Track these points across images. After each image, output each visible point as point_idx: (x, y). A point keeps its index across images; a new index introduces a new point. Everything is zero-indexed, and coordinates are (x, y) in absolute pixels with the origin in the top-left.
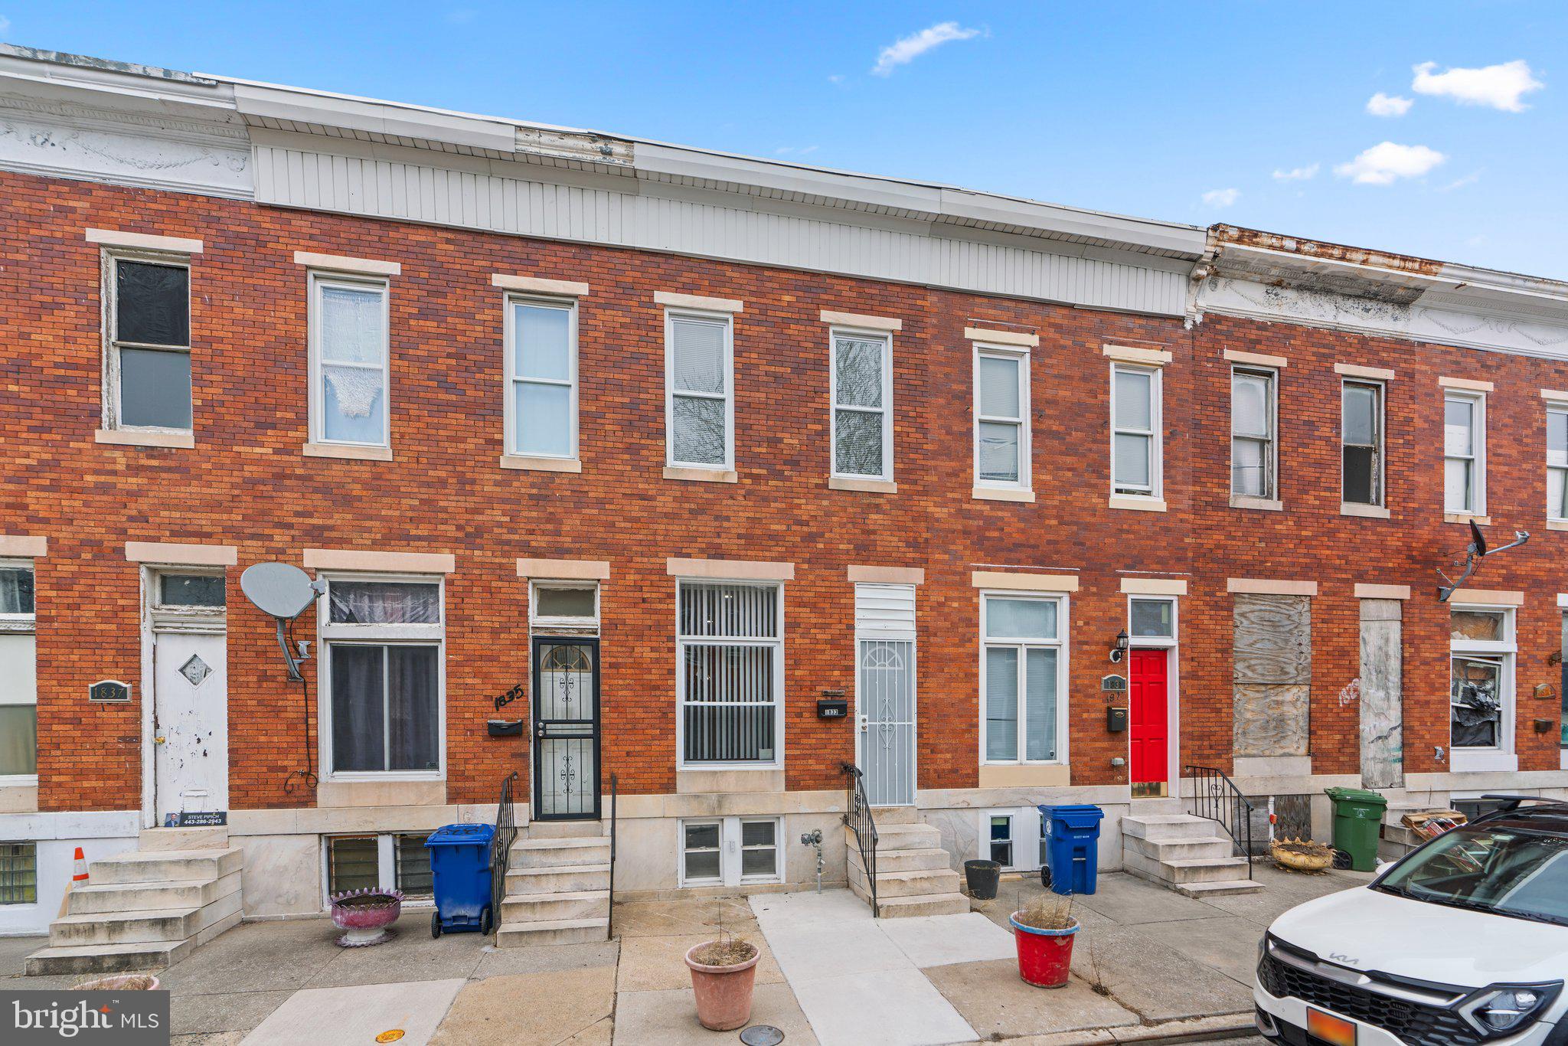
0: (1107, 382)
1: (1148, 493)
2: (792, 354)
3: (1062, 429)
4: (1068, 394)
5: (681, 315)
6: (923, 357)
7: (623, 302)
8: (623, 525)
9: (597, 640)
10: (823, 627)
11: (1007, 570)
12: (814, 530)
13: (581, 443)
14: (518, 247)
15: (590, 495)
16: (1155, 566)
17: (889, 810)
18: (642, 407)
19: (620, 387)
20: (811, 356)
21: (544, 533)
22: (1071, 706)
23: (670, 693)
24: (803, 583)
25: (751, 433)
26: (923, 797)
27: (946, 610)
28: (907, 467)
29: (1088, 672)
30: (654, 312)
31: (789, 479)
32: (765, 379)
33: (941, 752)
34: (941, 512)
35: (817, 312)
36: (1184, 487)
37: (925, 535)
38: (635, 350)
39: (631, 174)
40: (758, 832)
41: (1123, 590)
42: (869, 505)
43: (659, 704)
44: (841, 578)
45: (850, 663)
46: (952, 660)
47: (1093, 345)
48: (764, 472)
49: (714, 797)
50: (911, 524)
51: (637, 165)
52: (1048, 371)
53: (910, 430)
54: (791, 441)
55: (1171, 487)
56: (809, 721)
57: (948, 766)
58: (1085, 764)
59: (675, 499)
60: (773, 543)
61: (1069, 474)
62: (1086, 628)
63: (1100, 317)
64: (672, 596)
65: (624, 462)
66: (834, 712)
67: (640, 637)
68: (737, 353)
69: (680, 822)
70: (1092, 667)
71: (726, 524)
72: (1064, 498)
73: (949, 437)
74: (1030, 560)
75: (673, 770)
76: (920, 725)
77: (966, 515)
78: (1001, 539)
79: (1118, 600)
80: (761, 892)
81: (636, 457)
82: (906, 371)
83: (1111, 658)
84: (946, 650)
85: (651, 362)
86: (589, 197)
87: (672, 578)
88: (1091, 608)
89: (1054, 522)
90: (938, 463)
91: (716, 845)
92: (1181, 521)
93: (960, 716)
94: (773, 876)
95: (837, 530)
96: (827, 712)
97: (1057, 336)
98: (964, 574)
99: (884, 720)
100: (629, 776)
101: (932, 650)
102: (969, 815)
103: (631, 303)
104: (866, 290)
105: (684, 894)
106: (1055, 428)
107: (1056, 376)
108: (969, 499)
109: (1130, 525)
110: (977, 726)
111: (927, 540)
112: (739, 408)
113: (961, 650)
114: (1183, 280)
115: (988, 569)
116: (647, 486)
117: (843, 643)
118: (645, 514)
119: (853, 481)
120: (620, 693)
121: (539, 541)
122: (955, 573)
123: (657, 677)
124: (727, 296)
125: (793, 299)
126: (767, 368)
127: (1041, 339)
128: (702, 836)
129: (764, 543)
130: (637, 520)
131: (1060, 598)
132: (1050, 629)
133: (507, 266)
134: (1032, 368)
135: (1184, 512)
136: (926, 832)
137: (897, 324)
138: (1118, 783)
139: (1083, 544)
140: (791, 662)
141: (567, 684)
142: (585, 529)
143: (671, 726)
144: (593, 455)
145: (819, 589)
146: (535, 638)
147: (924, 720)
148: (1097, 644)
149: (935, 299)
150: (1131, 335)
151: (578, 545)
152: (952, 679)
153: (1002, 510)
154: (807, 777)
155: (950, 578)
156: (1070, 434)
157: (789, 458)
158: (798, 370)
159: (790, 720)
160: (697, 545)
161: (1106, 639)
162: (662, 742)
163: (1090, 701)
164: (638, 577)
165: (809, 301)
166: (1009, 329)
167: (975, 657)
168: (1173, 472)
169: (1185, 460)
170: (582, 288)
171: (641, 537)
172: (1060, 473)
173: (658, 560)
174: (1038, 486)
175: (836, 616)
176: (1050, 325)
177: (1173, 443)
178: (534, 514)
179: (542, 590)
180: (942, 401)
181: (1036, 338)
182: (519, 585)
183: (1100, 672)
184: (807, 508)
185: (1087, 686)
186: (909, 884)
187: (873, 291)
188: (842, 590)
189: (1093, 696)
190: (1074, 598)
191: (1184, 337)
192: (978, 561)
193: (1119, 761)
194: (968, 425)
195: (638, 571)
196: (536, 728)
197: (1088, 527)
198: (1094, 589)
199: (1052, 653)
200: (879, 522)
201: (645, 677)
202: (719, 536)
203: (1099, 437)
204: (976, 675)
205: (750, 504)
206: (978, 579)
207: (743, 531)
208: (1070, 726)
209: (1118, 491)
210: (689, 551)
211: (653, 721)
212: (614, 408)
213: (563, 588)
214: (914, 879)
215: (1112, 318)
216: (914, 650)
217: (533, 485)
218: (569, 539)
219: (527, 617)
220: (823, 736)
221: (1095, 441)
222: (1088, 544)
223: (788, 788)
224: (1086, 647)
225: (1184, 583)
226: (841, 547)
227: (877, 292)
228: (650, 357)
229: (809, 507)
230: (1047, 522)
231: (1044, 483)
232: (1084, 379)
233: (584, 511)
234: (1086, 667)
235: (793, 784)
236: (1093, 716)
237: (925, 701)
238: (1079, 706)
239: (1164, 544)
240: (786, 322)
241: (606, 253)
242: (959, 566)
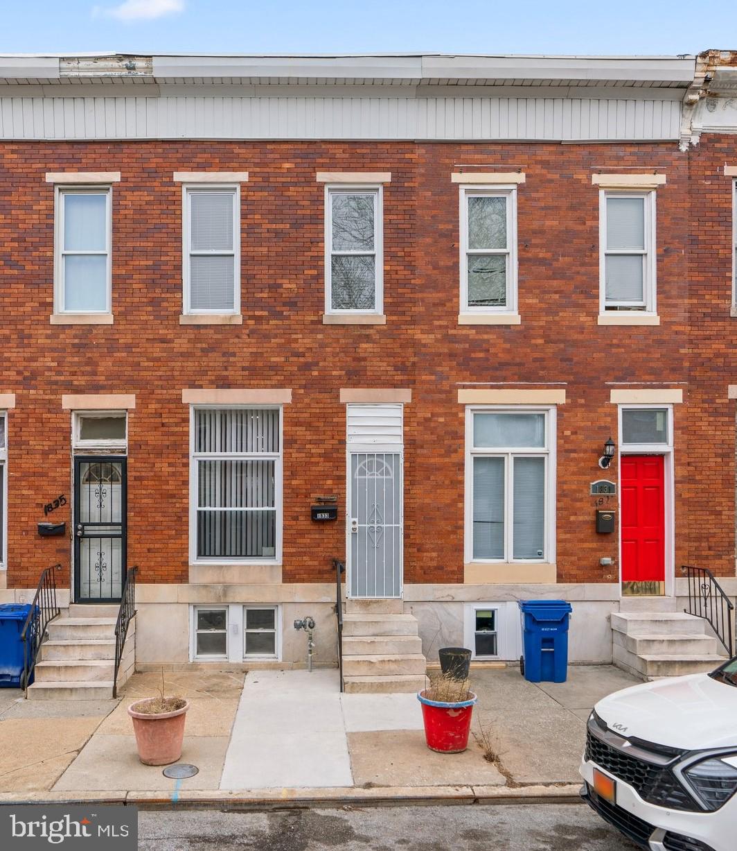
0: (596, 208)
1: (643, 308)
2: (291, 212)
3: (549, 255)
4: (555, 223)
5: (195, 188)
6: (411, 203)
7: (148, 184)
8: (146, 364)
9: (125, 458)
10: (317, 443)
11: (492, 387)
12: (310, 360)
13: (114, 300)
14: (65, 150)
15: (121, 341)
16: (647, 377)
17: (377, 602)
18: (163, 267)
19: (145, 253)
20: (308, 212)
21: (83, 374)
22: (558, 509)
23: (184, 500)
24: (299, 405)
25: (255, 281)
26: (409, 591)
27: (432, 425)
28: (395, 300)
29: (575, 478)
30: (173, 189)
31: (288, 318)
32: (267, 235)
33: (427, 551)
34: (428, 339)
35: (313, 174)
36: (680, 301)
37: (412, 359)
38: (158, 221)
39: (153, 81)
40: (260, 618)
41: (612, 401)
42: (360, 336)
43: (175, 510)
44: (333, 401)
45: (342, 474)
46: (438, 469)
47: (582, 176)
48: (265, 313)
49: (220, 587)
50: (399, 350)
51: (155, 74)
52: (534, 204)
53: (398, 268)
54: (289, 286)
55: (665, 301)
56: (304, 523)
57: (434, 564)
58: (573, 563)
59: (189, 341)
60: (274, 373)
61: (557, 296)
62: (574, 437)
63: (588, 150)
64: (186, 420)
65: (148, 313)
66: (326, 516)
67: (159, 454)
68: (244, 216)
69: (192, 607)
70: (581, 472)
71: (232, 359)
72: (550, 318)
73: (435, 272)
74: (516, 377)
75: (186, 564)
76: (406, 527)
77: (453, 339)
78: (487, 359)
79: (607, 410)
80: (260, 669)
81: (158, 309)
82: (395, 217)
83: (600, 464)
84: (432, 461)
85: (170, 230)
86: (120, 103)
87: (187, 406)
88: (579, 418)
89: (540, 341)
90: (425, 295)
91: (224, 628)
92: (677, 333)
93: (446, 519)
94: (272, 655)
95: (331, 359)
96: (319, 516)
97: (544, 171)
98: (450, 392)
99: (373, 522)
100: (150, 568)
101: (418, 460)
102: (453, 608)
103: (155, 184)
104: (358, 151)
105: (194, 667)
106: (541, 255)
107: (542, 208)
108: (455, 325)
109: (621, 340)
110: (462, 528)
111: (414, 363)
112: (244, 262)
113: (447, 460)
114: (676, 106)
115: (474, 387)
116: (166, 332)
117: (336, 456)
118: (165, 354)
119: (345, 316)
120: (143, 501)
121: (80, 381)
122: (440, 392)
123: (173, 487)
124: (234, 170)
125: (292, 166)
126: (269, 226)
127: (527, 176)
128: (212, 620)
129: (266, 373)
130: (158, 360)
131: (548, 410)
132: (538, 438)
133: (56, 165)
134: (519, 203)
135: (680, 324)
136: (407, 623)
137: (386, 177)
138: (608, 581)
139: (571, 360)
140: (288, 473)
141: (101, 494)
142: (116, 368)
143: (185, 528)
144: (123, 309)
145: (314, 410)
146: (76, 458)
147: (410, 523)
148: (585, 451)
149: (423, 151)
150: (622, 163)
151: (110, 382)
152: (438, 486)
153: (487, 333)
154: (302, 572)
155: (437, 396)
156: (557, 260)
157: (288, 300)
158: (296, 225)
159: (287, 523)
160: (208, 378)
161: (595, 447)
162: (177, 541)
163: (578, 504)
164: (158, 406)
165: (306, 165)
166: (495, 170)
167: (461, 466)
168: (667, 287)
169: (679, 275)
170: (115, 177)
171: (161, 373)
172: (547, 296)
173: (175, 392)
174: (523, 309)
175: (329, 433)
176: (537, 162)
177: (666, 260)
178: (76, 359)
179: (84, 419)
180: (428, 240)
181: (523, 175)
182: (64, 416)
183: (588, 478)
184: (303, 342)
185: (575, 491)
186: (377, 665)
187: (364, 151)
188: (335, 410)
189: (581, 500)
190: (561, 410)
191: (679, 159)
192: (464, 380)
193: (607, 560)
194: (455, 260)
195: (159, 401)
196: (76, 530)
197: (575, 344)
198: (582, 401)
199: (539, 461)
200: (369, 350)
201: (164, 487)
202: (226, 369)
203: (587, 260)
204: (462, 482)
205: (253, 341)
206: (463, 396)
207: (247, 364)
208: (557, 527)
209: (608, 308)
210: (201, 383)
211: (170, 523)
212: (139, 270)
213: (101, 416)
214: (383, 662)
215: (600, 149)
216: (402, 461)
217: (75, 337)
218: (103, 378)
219: (70, 441)
220: (317, 536)
221: (583, 264)
222: (575, 359)
223: (285, 581)
224: (573, 455)
225: (680, 391)
226: (334, 373)
227: (368, 151)
228: (170, 226)
229: (305, 341)
230: (533, 341)
231: (530, 306)
232: (572, 208)
233: (115, 355)
234: (573, 474)
235: (289, 577)
236: (581, 518)
237: (412, 506)
238: (565, 509)
239: (658, 356)
240: (285, 186)
241: (134, 146)
242: (446, 385)
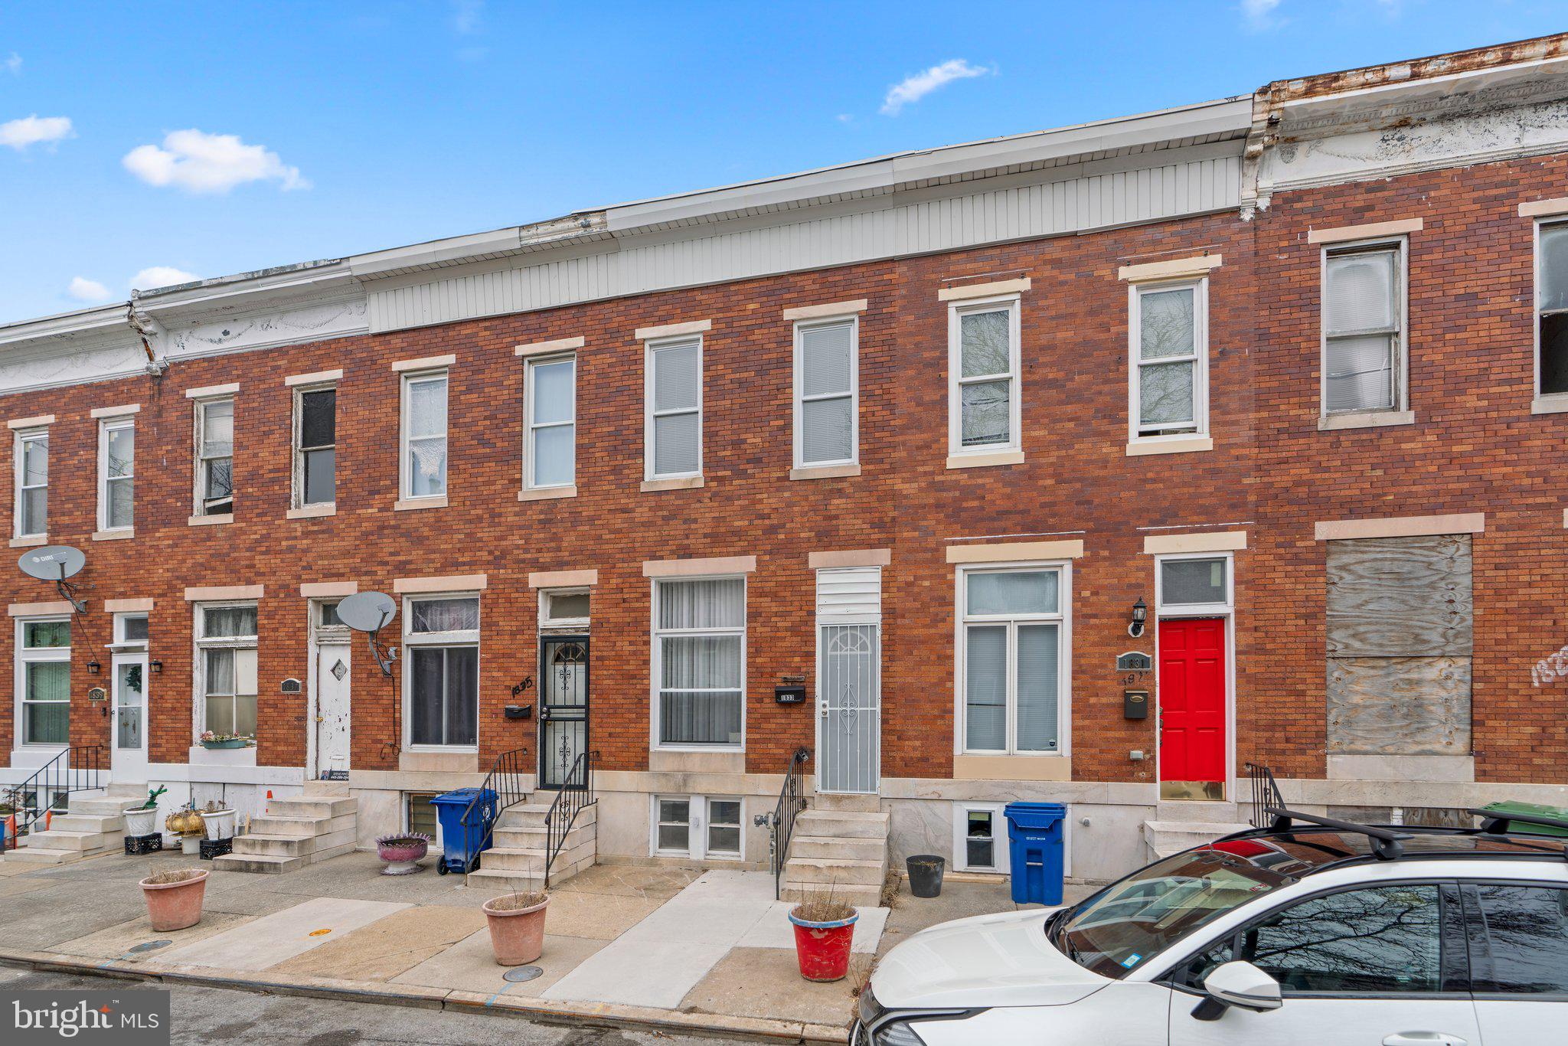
0: (1124, 309)
1: (1193, 430)
2: (756, 358)
3: (1061, 375)
4: (1070, 334)
5: (658, 344)
6: (891, 331)
7: (610, 345)
8: (608, 537)
9: (588, 637)
10: (783, 615)
11: (989, 542)
12: (775, 522)
13: (577, 471)
14: (533, 321)
15: (584, 514)
16: (1195, 518)
17: (849, 797)
18: (625, 432)
19: (607, 418)
20: (774, 356)
21: (549, 551)
22: (1073, 689)
23: (645, 682)
24: (764, 574)
25: (718, 439)
26: (887, 786)
27: (916, 589)
28: (872, 446)
29: (1097, 650)
30: (634, 347)
31: (753, 476)
32: (731, 386)
33: (909, 739)
34: (909, 488)
35: (780, 313)
36: (1242, 416)
37: (891, 514)
38: (620, 384)
39: (609, 236)
40: (725, 810)
41: (1147, 551)
42: (831, 491)
43: (635, 692)
44: (801, 566)
45: (811, 649)
46: (922, 642)
47: (1105, 272)
48: (729, 473)
49: (680, 776)
50: (876, 504)
51: (611, 228)
52: (1042, 314)
53: (875, 409)
54: (754, 441)
55: (1221, 418)
56: (769, 706)
57: (918, 754)
58: (1093, 757)
59: (650, 509)
60: (736, 539)
61: (1071, 425)
62: (1094, 599)
63: (1113, 237)
64: (647, 595)
65: (610, 483)
66: (790, 698)
67: (620, 632)
68: (706, 368)
69: (652, 798)
70: (1104, 643)
71: (693, 526)
72: (1063, 453)
73: (920, 409)
74: (1019, 528)
75: (646, 750)
76: (884, 711)
77: (941, 487)
78: (982, 509)
79: (1140, 563)
80: (722, 868)
81: (619, 477)
82: (872, 350)
83: (1130, 632)
84: (916, 632)
85: (631, 392)
86: (583, 265)
87: (648, 580)
88: (1102, 574)
89: (1050, 482)
90: (907, 437)
91: (687, 820)
92: (1237, 458)
93: (932, 702)
94: (736, 853)
95: (798, 519)
96: (784, 698)
97: (1055, 272)
98: (937, 550)
99: (846, 705)
100: (611, 754)
101: (899, 632)
102: (940, 808)
103: (617, 344)
104: (830, 279)
105: (653, 862)
106: (1051, 376)
107: (1052, 318)
108: (943, 470)
109: (1158, 473)
110: (951, 711)
111: (894, 519)
112: (706, 419)
113: (932, 631)
114: (1234, 163)
115: (966, 543)
116: (627, 501)
117: (804, 629)
118: (626, 525)
119: (814, 470)
120: (605, 682)
121: (546, 558)
122: (925, 550)
123: (634, 667)
124: (696, 319)
125: (757, 306)
126: (733, 376)
127: (1033, 281)
128: (676, 811)
129: (728, 539)
130: (619, 531)
131: (1062, 566)
132: (1049, 600)
133: (525, 337)
134: (1022, 316)
135: (1243, 446)
136: (873, 824)
137: (862, 305)
138: (1140, 780)
139: (1089, 502)
140: (752, 650)
141: (565, 675)
142: (579, 543)
143: (645, 711)
144: (586, 480)
145: (780, 579)
146: (542, 637)
147: (889, 706)
148: (1110, 616)
149: (905, 269)
150: (1158, 248)
151: (573, 558)
152: (922, 662)
153: (982, 477)
154: (767, 761)
155: (920, 556)
156: (1072, 380)
157: (752, 456)
158: (761, 372)
159: (751, 705)
160: (669, 548)
161: (1123, 610)
162: (638, 725)
163: (1100, 683)
164: (620, 580)
165: (773, 303)
166: (993, 280)
167: (950, 638)
168: (1223, 400)
169: (1242, 382)
170: (579, 342)
171: (622, 545)
172: (1058, 426)
173: (636, 565)
174: (1028, 445)
175: (797, 603)
176: (1046, 262)
177: (1222, 365)
178: (542, 536)
179: (554, 597)
180: (911, 373)
181: (1028, 280)
182: (530, 595)
183: (1114, 649)
184: (769, 501)
185: (1096, 666)
186: (825, 871)
187: (837, 278)
188: (803, 578)
189: (1104, 678)
190: (1077, 565)
191: (1241, 231)
192: (954, 534)
193: (1137, 754)
194: (943, 392)
195: (620, 575)
196: (542, 713)
197: (1096, 482)
198: (1106, 553)
199: (1052, 630)
200: (842, 506)
201: (625, 667)
202: (688, 538)
203: (1111, 375)
204: (951, 657)
205: (716, 504)
206: (953, 554)
207: (709, 531)
208: (1073, 712)
209: (1142, 434)
210: (661, 553)
211: (631, 706)
212: (601, 437)
213: (569, 594)
214: (831, 867)
215: (1130, 234)
216: (879, 633)
217: (542, 512)
218: (567, 554)
219: (537, 620)
220: (783, 721)
221: (1106, 381)
222: (1096, 501)
223: (748, 770)
224: (1093, 621)
225: (1243, 534)
226: (802, 535)
227: (841, 278)
228: (632, 387)
229: (771, 501)
230: (1040, 483)
231: (1036, 440)
232: (1092, 313)
233: (579, 528)
234: (1094, 644)
235: (753, 767)
236: (1104, 700)
237: (891, 686)
238: (1083, 689)
239: (1211, 489)
240: (750, 330)
241: (598, 307)
242: (931, 542)
